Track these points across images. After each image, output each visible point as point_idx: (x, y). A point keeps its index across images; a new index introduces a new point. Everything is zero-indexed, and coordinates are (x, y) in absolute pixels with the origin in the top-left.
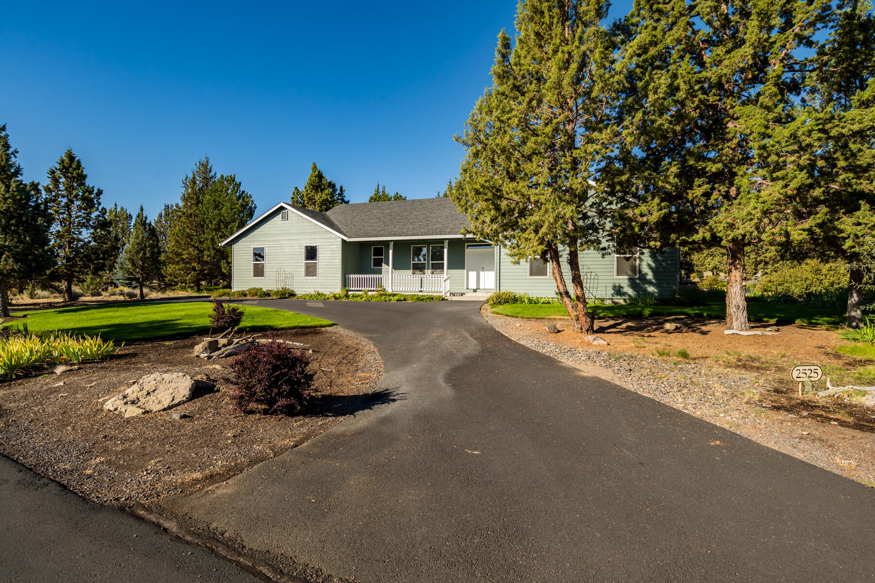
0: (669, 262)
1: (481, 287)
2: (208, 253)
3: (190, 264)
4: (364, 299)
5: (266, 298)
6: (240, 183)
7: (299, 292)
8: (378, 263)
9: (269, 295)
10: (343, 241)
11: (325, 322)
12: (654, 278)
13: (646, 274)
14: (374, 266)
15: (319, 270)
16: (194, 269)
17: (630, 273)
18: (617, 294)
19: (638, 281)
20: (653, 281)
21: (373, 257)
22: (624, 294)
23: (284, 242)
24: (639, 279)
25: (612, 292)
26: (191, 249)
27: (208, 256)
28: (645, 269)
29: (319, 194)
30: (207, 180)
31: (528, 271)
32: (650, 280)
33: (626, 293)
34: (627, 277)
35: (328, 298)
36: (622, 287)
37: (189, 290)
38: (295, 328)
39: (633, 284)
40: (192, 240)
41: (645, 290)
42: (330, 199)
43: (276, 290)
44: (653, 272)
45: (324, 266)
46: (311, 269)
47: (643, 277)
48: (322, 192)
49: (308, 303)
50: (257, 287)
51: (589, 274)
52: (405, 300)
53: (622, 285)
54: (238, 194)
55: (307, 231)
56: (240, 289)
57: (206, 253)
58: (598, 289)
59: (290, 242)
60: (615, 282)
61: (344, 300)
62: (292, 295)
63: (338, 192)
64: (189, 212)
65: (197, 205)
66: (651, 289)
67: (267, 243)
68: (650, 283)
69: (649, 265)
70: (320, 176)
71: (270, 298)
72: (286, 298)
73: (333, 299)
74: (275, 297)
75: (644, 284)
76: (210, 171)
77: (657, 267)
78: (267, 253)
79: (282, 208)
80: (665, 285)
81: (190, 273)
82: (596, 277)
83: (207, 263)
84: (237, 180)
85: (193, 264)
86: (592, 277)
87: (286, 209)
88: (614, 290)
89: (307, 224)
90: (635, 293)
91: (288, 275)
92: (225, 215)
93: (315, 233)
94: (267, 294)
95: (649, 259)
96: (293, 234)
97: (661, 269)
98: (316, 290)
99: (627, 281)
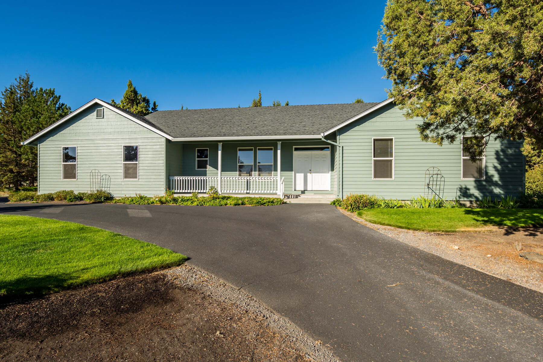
0: (515, 164)
1: (309, 188)
2: (26, 157)
3: (7, 166)
4: (195, 204)
5: (78, 202)
6: (60, 97)
7: (118, 194)
8: (203, 165)
9: (81, 199)
10: (168, 141)
11: (169, 257)
12: (500, 180)
13: (493, 176)
14: (198, 168)
15: (140, 172)
16: (11, 171)
17: (476, 175)
18: (464, 196)
19: (484, 183)
20: (500, 183)
21: (197, 159)
22: (471, 196)
23: (100, 142)
24: (486, 181)
25: (459, 194)
26: (9, 153)
27: (26, 160)
28: (492, 171)
29: (135, 107)
30: (27, 94)
31: (373, 172)
32: (496, 181)
33: (473, 195)
34: (474, 179)
35: (153, 203)
36: (469, 189)
37: (6, 190)
38: (113, 277)
39: (479, 186)
40: (9, 145)
41: (491, 192)
42: (145, 112)
43: (89, 192)
44: (499, 174)
45: (146, 168)
46: (131, 171)
47: (489, 179)
48: (137, 105)
49: (129, 211)
50: (68, 189)
51: (435, 176)
52: (242, 204)
53: (468, 187)
54: (57, 106)
55: (126, 130)
56: (47, 192)
57: (24, 156)
58: (445, 191)
59: (106, 142)
60: (462, 184)
61: (171, 204)
62: (109, 198)
63: (151, 106)
64: (6, 119)
65: (14, 113)
66: (497, 190)
67: (79, 143)
68: (496, 184)
69: (495, 167)
70: (135, 92)
71: (82, 202)
72: (101, 202)
73: (159, 204)
74: (88, 201)
75: (490, 186)
76: (31, 86)
77: (503, 170)
78: (80, 154)
79: (96, 105)
80: (511, 187)
81: (7, 175)
82: (443, 179)
83: (25, 165)
84: (57, 94)
85: (10, 167)
86: (439, 179)
87: (102, 106)
88: (461, 191)
89: (125, 123)
90: (481, 195)
91: (104, 177)
92: (44, 123)
93: (135, 132)
94: (80, 198)
95: (495, 161)
96: (110, 133)
97: (507, 171)
98: (138, 192)
99: (473, 184)
